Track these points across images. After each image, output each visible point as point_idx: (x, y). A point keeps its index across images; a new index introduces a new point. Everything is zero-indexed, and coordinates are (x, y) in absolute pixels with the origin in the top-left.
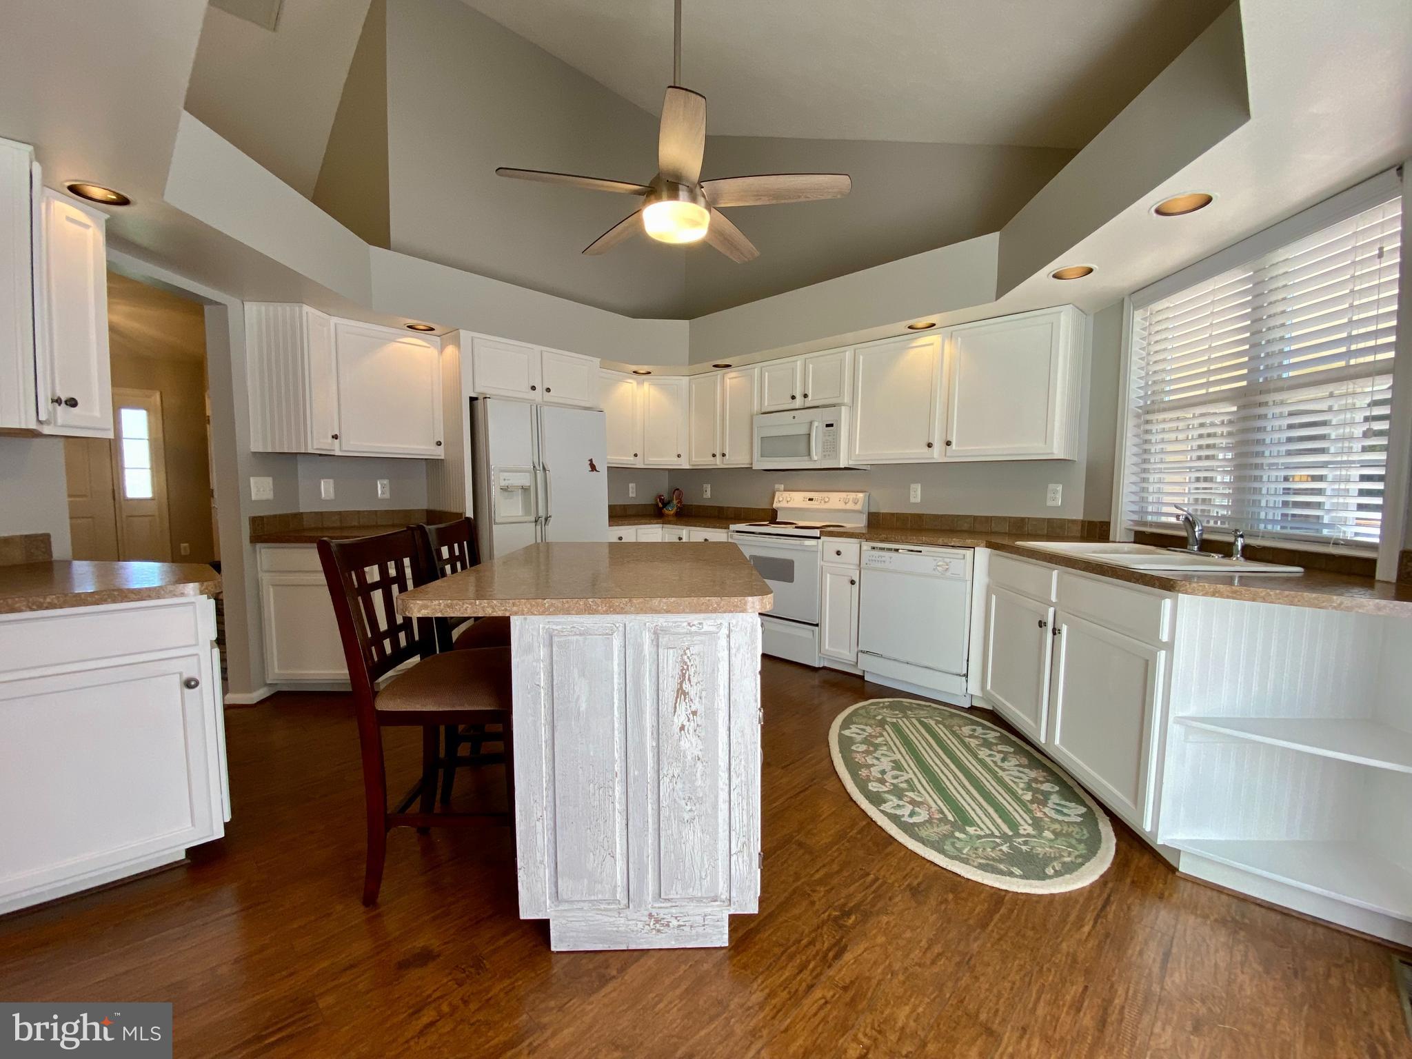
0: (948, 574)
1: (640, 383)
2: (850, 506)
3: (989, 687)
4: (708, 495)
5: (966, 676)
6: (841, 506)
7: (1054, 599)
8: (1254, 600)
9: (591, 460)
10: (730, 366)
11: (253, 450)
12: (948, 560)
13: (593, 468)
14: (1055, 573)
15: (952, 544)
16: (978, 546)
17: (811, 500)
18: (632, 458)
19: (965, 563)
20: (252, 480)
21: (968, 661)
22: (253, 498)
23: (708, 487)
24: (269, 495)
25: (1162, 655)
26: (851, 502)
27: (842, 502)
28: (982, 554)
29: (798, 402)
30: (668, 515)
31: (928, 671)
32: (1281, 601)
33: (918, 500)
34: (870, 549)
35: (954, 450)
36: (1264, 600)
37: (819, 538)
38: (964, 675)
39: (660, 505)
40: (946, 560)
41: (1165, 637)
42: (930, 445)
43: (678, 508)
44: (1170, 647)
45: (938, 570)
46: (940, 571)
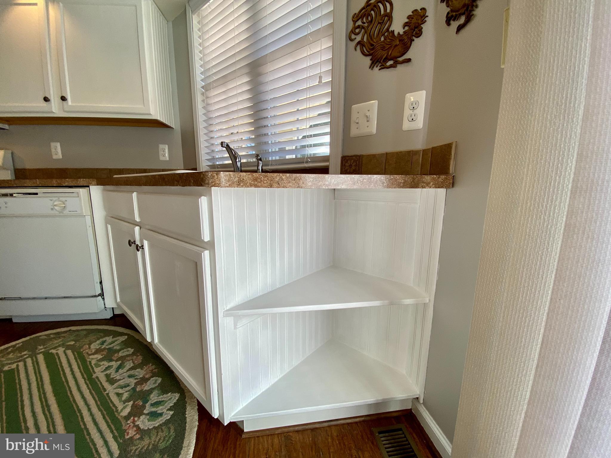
0: (66, 212)
3: (119, 300)
5: (102, 295)
7: (137, 219)
8: (271, 186)
12: (63, 199)
14: (135, 195)
15: (66, 184)
16: (91, 184)
19: (80, 201)
21: (101, 283)
25: (206, 254)
28: (96, 191)
31: (66, 300)
32: (291, 184)
33: (60, 156)
35: (70, 106)
36: (279, 185)
38: (99, 295)
40: (61, 199)
41: (206, 237)
42: (46, 99)
44: (211, 245)
45: (56, 210)
46: (58, 210)
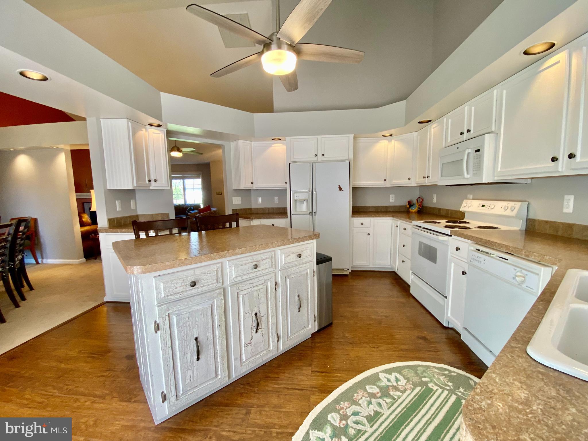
1: (390, 141)
2: (508, 213)
4: (435, 201)
6: (502, 212)
9: (339, 186)
10: (430, 121)
11: (234, 188)
13: (340, 189)
17: (483, 206)
18: (383, 182)
20: (233, 198)
22: (233, 203)
23: (435, 196)
24: (239, 202)
26: (509, 209)
27: (503, 210)
29: (466, 136)
30: (412, 212)
33: (570, 210)
34: (475, 249)
37: (451, 236)
39: (408, 206)
42: (554, 160)
43: (419, 208)
45: (516, 280)
46: (518, 281)
